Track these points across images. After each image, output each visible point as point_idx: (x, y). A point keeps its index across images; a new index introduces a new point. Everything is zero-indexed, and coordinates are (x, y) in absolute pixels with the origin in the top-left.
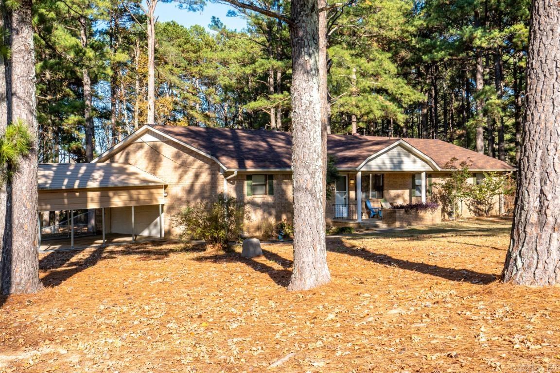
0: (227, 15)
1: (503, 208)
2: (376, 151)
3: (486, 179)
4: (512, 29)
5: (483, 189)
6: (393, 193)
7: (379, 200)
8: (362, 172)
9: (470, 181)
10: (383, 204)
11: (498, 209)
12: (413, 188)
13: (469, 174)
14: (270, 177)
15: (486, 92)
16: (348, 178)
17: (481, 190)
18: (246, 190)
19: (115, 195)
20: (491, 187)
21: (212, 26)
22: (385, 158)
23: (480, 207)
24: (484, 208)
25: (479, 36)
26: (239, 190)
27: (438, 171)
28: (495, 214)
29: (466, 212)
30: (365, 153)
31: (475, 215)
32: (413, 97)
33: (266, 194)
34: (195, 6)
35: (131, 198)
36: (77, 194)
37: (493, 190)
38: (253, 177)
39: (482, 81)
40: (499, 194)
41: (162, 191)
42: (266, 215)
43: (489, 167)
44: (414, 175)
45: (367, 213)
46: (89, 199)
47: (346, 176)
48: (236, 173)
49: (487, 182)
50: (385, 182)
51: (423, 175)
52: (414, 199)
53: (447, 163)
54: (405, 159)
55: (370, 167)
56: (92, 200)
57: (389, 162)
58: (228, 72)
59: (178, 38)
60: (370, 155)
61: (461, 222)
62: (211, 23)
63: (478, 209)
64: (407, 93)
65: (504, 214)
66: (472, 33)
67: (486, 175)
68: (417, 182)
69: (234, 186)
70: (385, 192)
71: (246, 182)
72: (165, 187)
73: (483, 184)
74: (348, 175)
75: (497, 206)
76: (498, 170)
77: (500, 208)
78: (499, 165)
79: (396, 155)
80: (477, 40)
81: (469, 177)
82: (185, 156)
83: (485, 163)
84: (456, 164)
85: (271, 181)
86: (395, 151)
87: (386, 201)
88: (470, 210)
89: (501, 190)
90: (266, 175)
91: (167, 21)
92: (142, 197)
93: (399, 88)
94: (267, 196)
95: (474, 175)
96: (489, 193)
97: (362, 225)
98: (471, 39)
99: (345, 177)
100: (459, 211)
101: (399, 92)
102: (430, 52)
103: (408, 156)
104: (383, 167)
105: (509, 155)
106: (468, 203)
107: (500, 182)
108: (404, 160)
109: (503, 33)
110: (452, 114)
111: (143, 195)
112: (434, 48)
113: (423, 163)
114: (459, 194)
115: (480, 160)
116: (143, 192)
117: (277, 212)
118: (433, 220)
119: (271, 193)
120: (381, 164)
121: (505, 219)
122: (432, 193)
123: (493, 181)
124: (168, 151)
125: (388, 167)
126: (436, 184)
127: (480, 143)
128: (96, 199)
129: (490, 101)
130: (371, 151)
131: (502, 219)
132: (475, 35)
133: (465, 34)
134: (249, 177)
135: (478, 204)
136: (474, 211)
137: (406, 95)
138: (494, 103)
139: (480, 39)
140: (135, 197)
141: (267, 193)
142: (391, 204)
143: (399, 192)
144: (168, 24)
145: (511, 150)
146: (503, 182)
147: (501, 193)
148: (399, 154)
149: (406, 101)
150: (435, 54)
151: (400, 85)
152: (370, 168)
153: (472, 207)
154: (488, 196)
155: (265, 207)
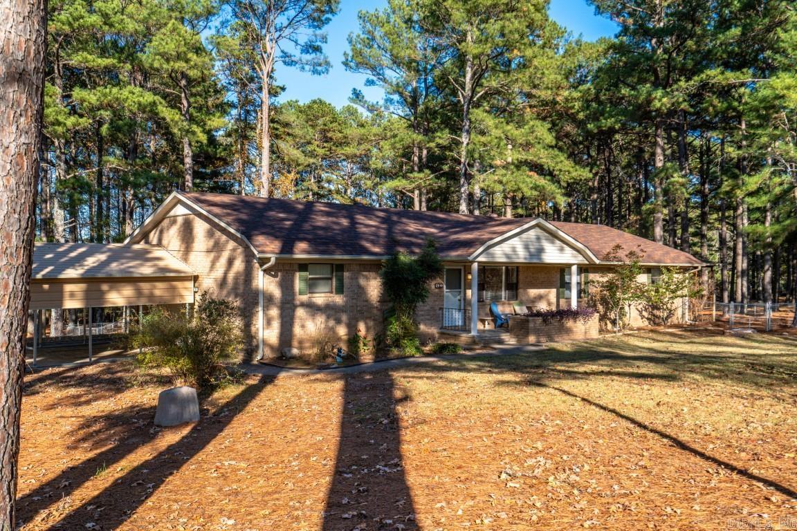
0: (365, 85)
1: (687, 314)
2: (503, 233)
3: (665, 277)
4: (703, 76)
5: (661, 290)
6: (533, 292)
7: (512, 302)
8: (479, 262)
9: (643, 278)
10: (517, 308)
11: (680, 316)
12: (561, 287)
13: (640, 269)
14: (339, 268)
15: (667, 169)
16: (465, 271)
17: (657, 291)
18: (298, 285)
19: (111, 289)
20: (671, 287)
21: (352, 99)
22: (516, 243)
23: (656, 312)
24: (661, 314)
25: (658, 97)
26: (287, 286)
27: (596, 264)
28: (676, 322)
29: (636, 320)
30: (486, 236)
31: (650, 323)
32: (574, 174)
33: (332, 292)
34: (319, 68)
35: (139, 293)
36: (46, 287)
37: (673, 292)
38: (310, 266)
39: (662, 158)
40: (682, 297)
41: (190, 284)
42: (331, 323)
43: (669, 261)
44: (563, 269)
45: (492, 320)
46: (67, 295)
47: (462, 268)
48: (273, 260)
49: (666, 280)
50: (521, 277)
51: (574, 269)
52: (562, 301)
53: (609, 253)
54: (547, 246)
55: (492, 255)
56: (72, 295)
57: (521, 250)
58: (381, 155)
59: (323, 116)
60: (492, 239)
61: (629, 335)
62: (351, 96)
63: (654, 315)
64: (567, 169)
65: (689, 322)
66: (649, 94)
67: (664, 271)
68: (567, 278)
69: (277, 279)
70: (521, 291)
71: (298, 274)
72: (196, 278)
73: (660, 283)
74: (465, 266)
75: (679, 312)
76: (681, 265)
77: (683, 314)
78: (682, 258)
79: (535, 240)
80: (657, 101)
81: (640, 273)
82: (218, 234)
83: (663, 255)
84: (621, 254)
85: (339, 273)
86: (532, 233)
87: (521, 304)
88: (643, 317)
89: (685, 291)
90: (332, 265)
91: (313, 99)
92: (158, 292)
93: (557, 163)
94: (331, 295)
95: (648, 270)
96: (668, 295)
97: (477, 340)
98: (649, 101)
99: (460, 270)
100: (626, 320)
101: (557, 168)
102: (598, 120)
103: (553, 243)
104: (514, 256)
105: (692, 250)
106: (640, 307)
107: (684, 281)
108: (545, 247)
109: (692, 83)
110: (629, 204)
111: (160, 290)
112: (602, 114)
113: (575, 252)
114: (626, 296)
115: (658, 251)
116: (160, 285)
117: (349, 319)
118: (586, 333)
119: (340, 290)
120: (510, 253)
121: (691, 331)
122: (589, 294)
123: (675, 280)
124: (200, 227)
125: (521, 256)
126: (593, 282)
127: (658, 231)
128: (80, 295)
129: (672, 179)
130: (495, 233)
131: (686, 330)
132: (653, 96)
133: (641, 95)
134: (303, 266)
135: (653, 309)
136: (648, 319)
137: (565, 171)
138: (678, 182)
139: (660, 100)
140: (146, 292)
141: (334, 290)
142: (528, 308)
143: (542, 291)
144: (314, 102)
145: (695, 244)
146: (687, 281)
147: (686, 296)
148: (538, 239)
149: (564, 178)
150: (603, 121)
151: (558, 160)
152: (493, 257)
153: (645, 313)
154: (667, 299)
155: (329, 310)
